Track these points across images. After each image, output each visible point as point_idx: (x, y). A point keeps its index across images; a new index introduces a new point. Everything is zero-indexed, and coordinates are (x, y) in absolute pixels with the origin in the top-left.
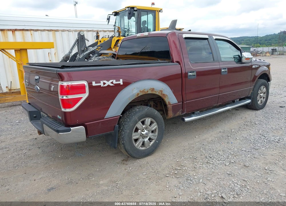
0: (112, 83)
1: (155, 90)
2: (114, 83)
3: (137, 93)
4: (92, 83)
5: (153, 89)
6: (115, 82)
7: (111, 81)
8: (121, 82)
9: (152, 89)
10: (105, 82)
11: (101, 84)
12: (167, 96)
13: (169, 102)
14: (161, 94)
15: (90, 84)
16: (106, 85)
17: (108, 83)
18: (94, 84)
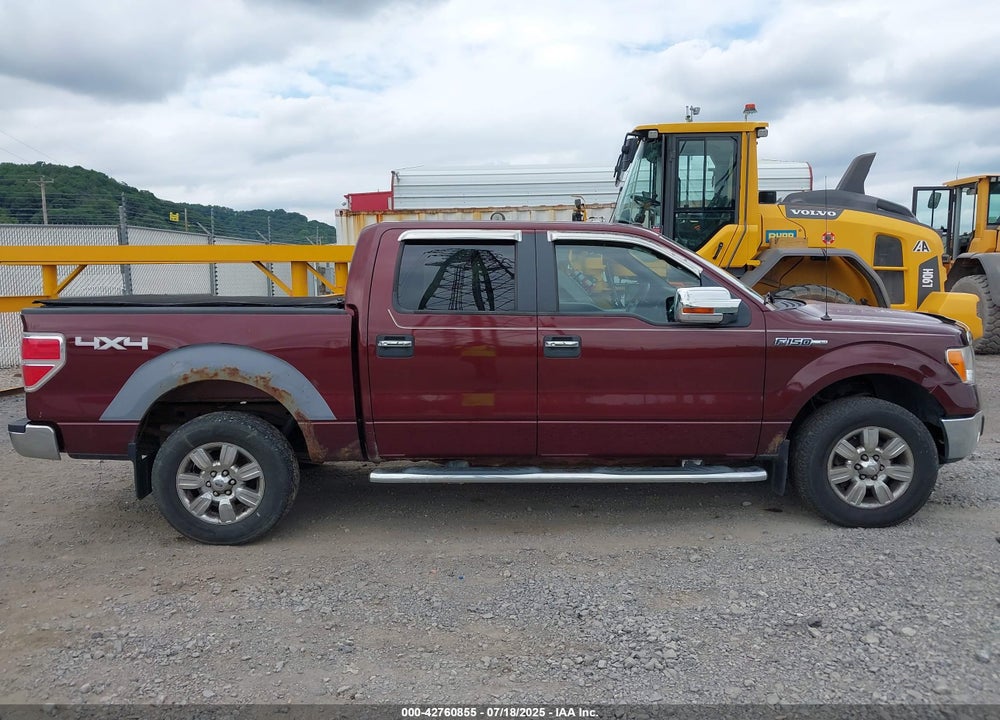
0: (121, 343)
1: (241, 374)
2: (125, 344)
3: (182, 374)
4: (74, 340)
5: (235, 371)
6: (127, 342)
7: (119, 339)
8: (144, 343)
9: (229, 368)
10: (104, 339)
11: (96, 344)
12: (290, 395)
13: (298, 414)
14: (266, 386)
15: (70, 342)
16: (105, 347)
17: (112, 343)
18: (78, 342)
